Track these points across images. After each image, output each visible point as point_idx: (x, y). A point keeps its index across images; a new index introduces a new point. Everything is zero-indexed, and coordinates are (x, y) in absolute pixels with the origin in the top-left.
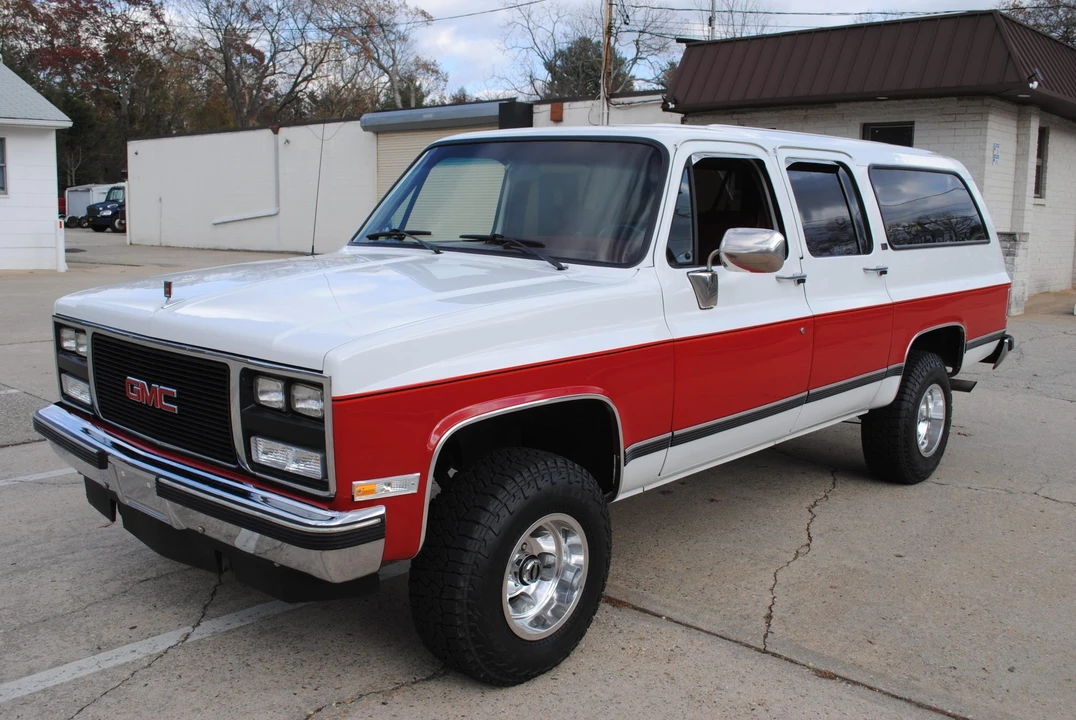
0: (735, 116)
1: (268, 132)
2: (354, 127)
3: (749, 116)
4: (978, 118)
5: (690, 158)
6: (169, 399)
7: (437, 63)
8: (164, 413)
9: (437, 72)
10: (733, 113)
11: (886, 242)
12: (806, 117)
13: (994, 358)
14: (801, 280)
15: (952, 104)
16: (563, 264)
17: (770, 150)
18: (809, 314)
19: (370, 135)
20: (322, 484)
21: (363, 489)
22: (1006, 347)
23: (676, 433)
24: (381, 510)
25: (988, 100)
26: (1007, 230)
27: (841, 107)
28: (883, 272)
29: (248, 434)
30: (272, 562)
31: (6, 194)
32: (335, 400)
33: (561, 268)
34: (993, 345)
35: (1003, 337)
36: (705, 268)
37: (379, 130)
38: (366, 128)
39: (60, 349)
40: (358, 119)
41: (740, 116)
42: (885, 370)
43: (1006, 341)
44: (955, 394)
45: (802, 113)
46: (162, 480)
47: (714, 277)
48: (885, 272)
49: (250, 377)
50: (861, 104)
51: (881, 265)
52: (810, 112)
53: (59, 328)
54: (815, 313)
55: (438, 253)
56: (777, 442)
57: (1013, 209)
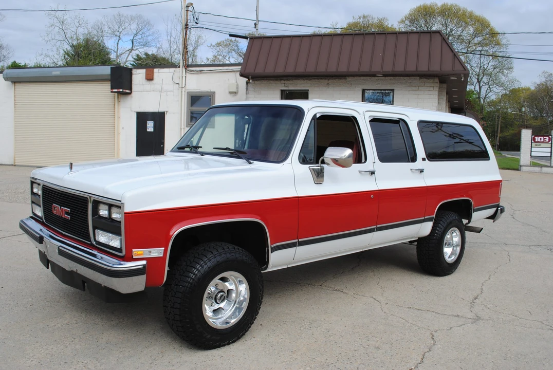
5: (315, 115)
6: (67, 213)
8: (65, 219)
11: (425, 156)
13: (493, 217)
14: (373, 173)
16: (251, 161)
17: (361, 112)
18: (377, 189)
20: (120, 250)
21: (137, 252)
22: (499, 211)
23: (300, 240)
24: (144, 262)
28: (422, 171)
29: (94, 228)
30: (101, 285)
32: (125, 213)
33: (250, 163)
34: (493, 210)
35: (498, 206)
36: (318, 165)
39: (33, 193)
42: (423, 218)
43: (499, 208)
44: (467, 234)
46: (60, 248)
47: (322, 169)
48: (423, 171)
49: (96, 204)
51: (421, 168)
53: (32, 183)
54: (380, 189)
55: (202, 155)
56: (364, 250)
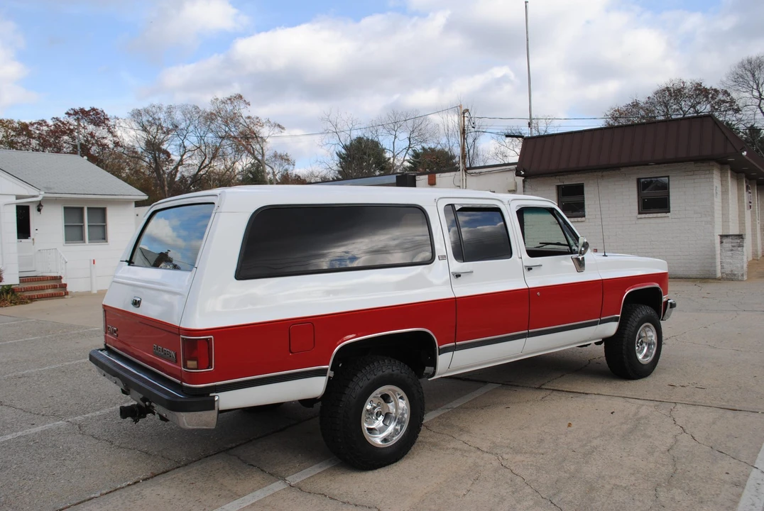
0: (558, 177)
3: (566, 177)
4: (708, 172)
7: (288, 155)
9: (288, 160)
10: (556, 176)
12: (602, 176)
15: (691, 166)
25: (712, 163)
26: (738, 233)
27: (623, 170)
31: (107, 242)
41: (561, 177)
45: (600, 174)
50: (636, 168)
52: (605, 173)
57: (723, 222)
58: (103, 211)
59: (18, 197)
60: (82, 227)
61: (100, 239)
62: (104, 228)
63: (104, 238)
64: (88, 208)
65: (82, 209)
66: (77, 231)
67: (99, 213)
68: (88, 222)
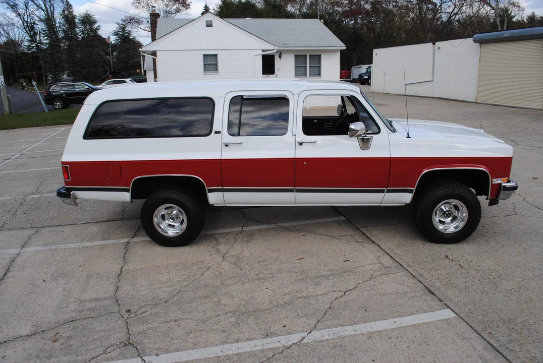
1: (431, 44)
2: (470, 41)
19: (477, 44)
31: (321, 76)
37: (482, 42)
38: (475, 41)
40: (472, 37)
58: (320, 56)
59: (263, 51)
60: (306, 67)
61: (316, 75)
62: (320, 67)
63: (319, 74)
64: (309, 55)
65: (306, 56)
66: (302, 70)
67: (316, 58)
68: (310, 64)
